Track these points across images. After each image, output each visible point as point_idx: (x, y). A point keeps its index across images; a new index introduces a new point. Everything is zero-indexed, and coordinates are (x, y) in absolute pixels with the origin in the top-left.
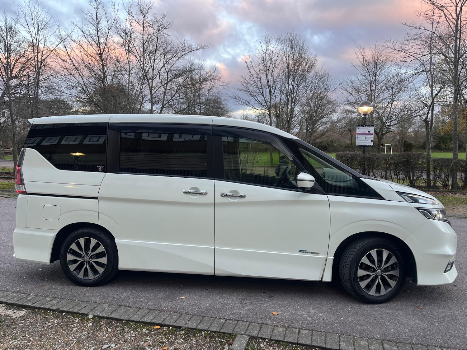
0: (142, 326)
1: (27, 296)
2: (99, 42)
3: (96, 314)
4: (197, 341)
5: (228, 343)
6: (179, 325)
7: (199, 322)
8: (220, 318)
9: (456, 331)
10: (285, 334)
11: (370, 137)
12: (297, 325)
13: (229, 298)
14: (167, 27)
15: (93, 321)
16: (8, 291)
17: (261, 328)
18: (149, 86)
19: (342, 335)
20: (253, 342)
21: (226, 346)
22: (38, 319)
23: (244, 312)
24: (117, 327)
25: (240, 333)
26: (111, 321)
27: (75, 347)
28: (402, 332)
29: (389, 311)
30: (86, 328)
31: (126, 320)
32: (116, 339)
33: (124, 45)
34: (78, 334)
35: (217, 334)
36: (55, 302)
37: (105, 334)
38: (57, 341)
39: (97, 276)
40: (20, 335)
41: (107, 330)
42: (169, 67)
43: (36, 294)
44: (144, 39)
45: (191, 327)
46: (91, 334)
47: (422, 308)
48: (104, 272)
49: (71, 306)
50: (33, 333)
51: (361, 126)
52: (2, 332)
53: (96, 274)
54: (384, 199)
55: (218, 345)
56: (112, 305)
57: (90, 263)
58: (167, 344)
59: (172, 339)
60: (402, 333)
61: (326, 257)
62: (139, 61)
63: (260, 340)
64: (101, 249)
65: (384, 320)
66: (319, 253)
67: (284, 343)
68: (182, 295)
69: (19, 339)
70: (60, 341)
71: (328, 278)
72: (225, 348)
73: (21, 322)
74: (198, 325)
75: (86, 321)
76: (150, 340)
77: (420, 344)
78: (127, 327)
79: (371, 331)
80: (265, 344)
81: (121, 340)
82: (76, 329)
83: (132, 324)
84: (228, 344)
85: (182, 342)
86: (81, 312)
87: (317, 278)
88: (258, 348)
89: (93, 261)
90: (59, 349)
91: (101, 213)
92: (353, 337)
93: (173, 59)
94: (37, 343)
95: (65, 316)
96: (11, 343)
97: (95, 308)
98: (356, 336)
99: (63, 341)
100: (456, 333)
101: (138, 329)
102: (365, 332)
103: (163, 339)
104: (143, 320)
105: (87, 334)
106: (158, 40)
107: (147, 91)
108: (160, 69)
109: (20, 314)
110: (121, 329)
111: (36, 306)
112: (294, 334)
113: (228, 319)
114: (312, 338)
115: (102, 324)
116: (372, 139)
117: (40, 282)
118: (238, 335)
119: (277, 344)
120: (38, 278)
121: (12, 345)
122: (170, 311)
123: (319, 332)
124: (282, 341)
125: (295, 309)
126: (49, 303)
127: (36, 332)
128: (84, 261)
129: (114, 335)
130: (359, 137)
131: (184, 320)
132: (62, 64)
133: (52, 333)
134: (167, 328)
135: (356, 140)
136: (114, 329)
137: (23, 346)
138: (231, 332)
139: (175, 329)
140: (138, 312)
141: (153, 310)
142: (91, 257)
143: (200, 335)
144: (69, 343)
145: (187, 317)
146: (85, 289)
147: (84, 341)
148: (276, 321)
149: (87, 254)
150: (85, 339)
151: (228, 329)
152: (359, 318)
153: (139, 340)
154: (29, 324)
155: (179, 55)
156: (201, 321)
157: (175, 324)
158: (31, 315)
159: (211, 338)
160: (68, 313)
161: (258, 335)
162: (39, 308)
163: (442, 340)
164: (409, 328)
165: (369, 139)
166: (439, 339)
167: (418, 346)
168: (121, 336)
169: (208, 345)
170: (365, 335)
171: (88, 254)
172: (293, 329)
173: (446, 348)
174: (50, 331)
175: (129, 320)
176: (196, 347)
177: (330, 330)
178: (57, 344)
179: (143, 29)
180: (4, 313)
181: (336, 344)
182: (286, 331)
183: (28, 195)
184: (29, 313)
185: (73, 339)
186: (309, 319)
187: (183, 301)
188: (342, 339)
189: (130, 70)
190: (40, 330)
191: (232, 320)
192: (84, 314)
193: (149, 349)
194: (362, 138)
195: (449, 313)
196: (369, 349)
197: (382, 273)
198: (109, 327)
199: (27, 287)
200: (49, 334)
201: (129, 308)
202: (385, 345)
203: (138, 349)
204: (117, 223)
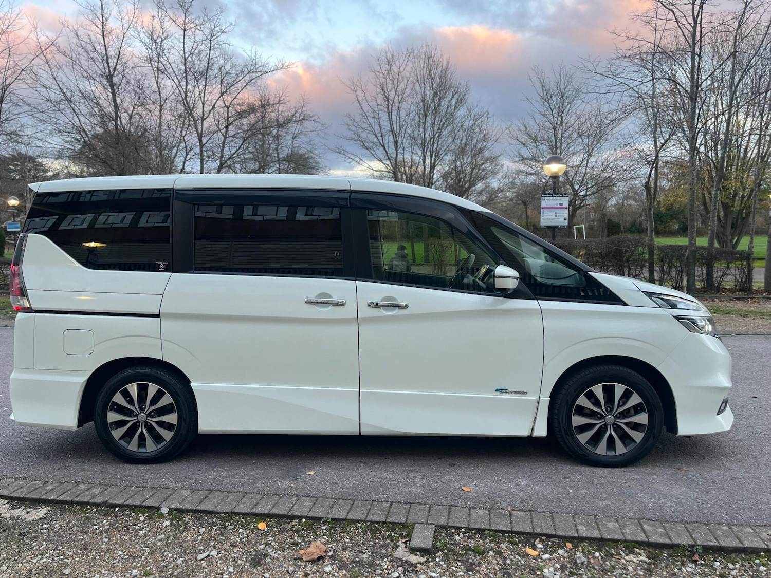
0: (255, 520)
1: (44, 484)
2: (106, 55)
3: (173, 507)
4: (351, 538)
6: (317, 516)
7: (348, 508)
8: (381, 501)
9: (744, 500)
10: (490, 519)
11: (563, 213)
12: (504, 505)
13: (387, 470)
14: (226, 30)
15: (170, 517)
17: (449, 512)
18: (197, 130)
19: (577, 516)
20: (443, 534)
21: (400, 542)
22: (73, 520)
23: (416, 490)
24: (213, 524)
25: (420, 522)
26: (201, 516)
27: (150, 560)
28: (666, 506)
29: (638, 477)
30: (161, 529)
31: (227, 513)
32: (216, 543)
33: (150, 60)
34: (150, 540)
35: (383, 525)
36: (96, 491)
37: (195, 536)
38: (116, 554)
39: (162, 445)
40: (47, 548)
41: (199, 531)
42: (230, 99)
43: (60, 479)
44: (186, 50)
45: (337, 516)
46: (172, 537)
47: (685, 469)
48: (173, 438)
49: (126, 496)
50: (70, 544)
51: (548, 195)
52: (14, 544)
53: (158, 443)
54: (625, 304)
55: (386, 542)
56: (196, 490)
57: (149, 424)
58: (303, 545)
59: (311, 537)
60: (665, 508)
61: (538, 398)
62: (177, 87)
63: (453, 530)
64: (167, 400)
65: (633, 490)
66: (527, 393)
67: (491, 533)
68: (310, 470)
69: (47, 555)
70: (120, 553)
71: (541, 431)
72: (399, 546)
73: (43, 526)
74: (348, 513)
75: (158, 518)
76: (274, 541)
77: (697, 522)
78: (231, 523)
79: (619, 506)
80: (462, 535)
81: (225, 545)
82: (144, 531)
83: (237, 518)
85: (328, 541)
86: (147, 504)
87: (525, 433)
88: (452, 542)
89: (153, 421)
90: (122, 565)
91: (166, 340)
92: (594, 518)
93: (236, 85)
94: (81, 560)
95: (120, 512)
96: (35, 561)
97: (169, 496)
98: (599, 516)
99: (125, 553)
100: (745, 504)
101: (249, 526)
102: (610, 509)
103: (296, 538)
104: (254, 511)
105: (164, 539)
106: (211, 52)
107: (193, 139)
108: (215, 101)
109: (38, 514)
110: (221, 528)
111: (65, 499)
112: (504, 518)
113: (394, 502)
114: (532, 522)
115: (187, 520)
116: (567, 216)
117: (60, 460)
118: (416, 525)
119: (479, 534)
120: (54, 455)
121: (37, 565)
122: (297, 495)
123: (540, 512)
124: (487, 530)
125: (494, 481)
126: (87, 493)
127: (74, 540)
128: (138, 422)
129: (211, 537)
130: (546, 213)
131: (323, 506)
133: (103, 542)
134: (297, 521)
135: (541, 218)
136: (210, 528)
137: (58, 566)
138: (403, 520)
139: (311, 522)
140: (244, 500)
141: (268, 494)
142: (149, 415)
143: (354, 529)
144: (138, 555)
145: (328, 503)
146: (143, 468)
147: (164, 550)
148: (470, 500)
149: (142, 410)
150: (163, 546)
151: (399, 517)
152: (596, 490)
154: (59, 529)
155: (247, 78)
156: (352, 506)
157: (311, 514)
158: (58, 515)
160: (123, 507)
161: (447, 523)
162: (71, 503)
163: (727, 515)
164: (674, 500)
165: (561, 216)
166: (723, 513)
167: (694, 524)
168: (224, 538)
169: (371, 543)
170: (611, 513)
171: (144, 409)
172: (501, 511)
173: (736, 525)
174: (100, 538)
175: (232, 513)
176: (352, 548)
177: (556, 509)
178: (116, 558)
179: (184, 33)
180: (10, 514)
181: (572, 529)
182: (489, 515)
183: (34, 314)
184: (54, 512)
185: (142, 547)
186: (521, 494)
187: (312, 479)
188: (578, 521)
189: (162, 103)
190: (81, 537)
191: (400, 502)
192: (153, 508)
193: (276, 555)
194: (550, 214)
195: (727, 476)
196: (623, 533)
197: (615, 421)
198: (200, 526)
199: (41, 470)
200: (100, 543)
201: (226, 493)
202: (645, 527)
203: (257, 556)
204: (194, 356)
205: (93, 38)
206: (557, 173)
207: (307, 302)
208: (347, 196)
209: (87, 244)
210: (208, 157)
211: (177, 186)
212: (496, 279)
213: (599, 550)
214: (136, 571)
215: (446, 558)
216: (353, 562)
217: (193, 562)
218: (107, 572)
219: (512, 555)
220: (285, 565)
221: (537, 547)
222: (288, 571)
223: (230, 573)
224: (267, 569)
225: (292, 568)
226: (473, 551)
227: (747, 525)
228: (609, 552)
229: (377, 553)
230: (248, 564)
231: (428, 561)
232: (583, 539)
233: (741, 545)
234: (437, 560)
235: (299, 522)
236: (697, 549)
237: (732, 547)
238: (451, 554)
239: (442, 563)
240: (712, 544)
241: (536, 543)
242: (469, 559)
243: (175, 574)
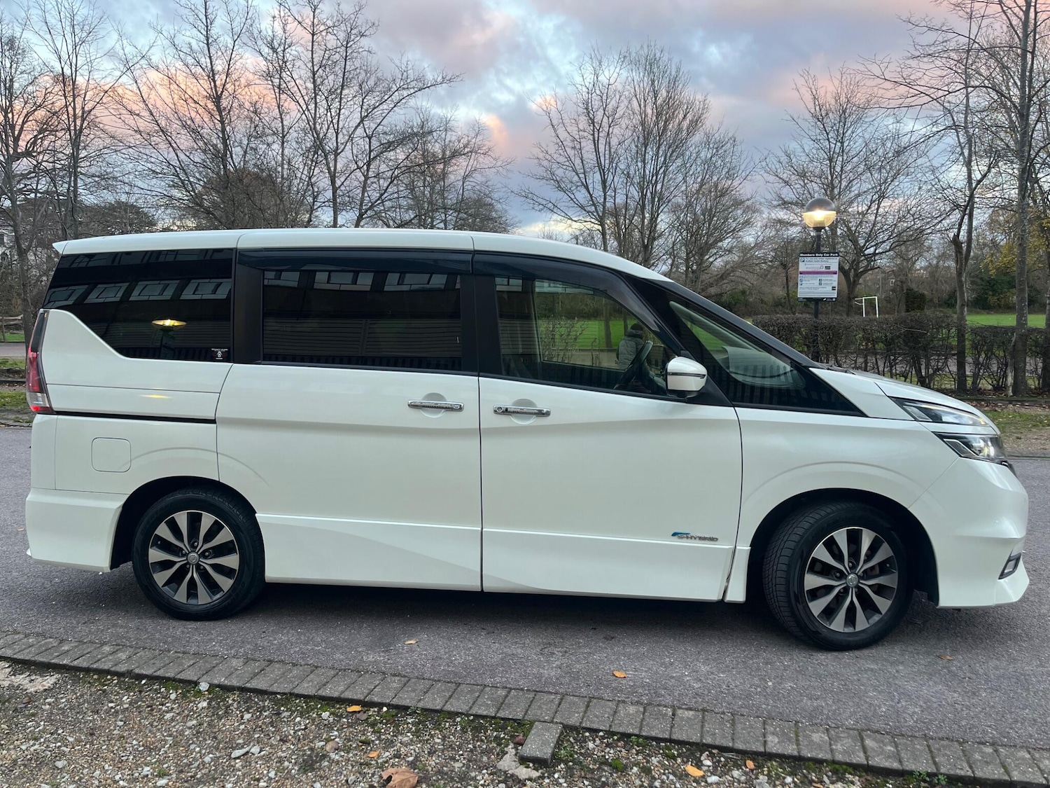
0: (319, 706)
1: (60, 643)
2: (213, 70)
3: (216, 682)
4: (444, 738)
5: (515, 741)
6: (403, 704)
7: (447, 695)
8: (496, 687)
9: (1027, 708)
10: (643, 720)
11: (831, 280)
12: (669, 700)
13: (516, 643)
14: (367, 33)
15: (210, 696)
16: (16, 632)
17: (588, 706)
18: (329, 169)
19: (769, 721)
20: (571, 739)
21: (510, 747)
22: (86, 693)
23: (550, 672)
24: (263, 709)
25: (542, 720)
26: (250, 696)
27: (170, 755)
28: (906, 713)
29: (875, 667)
30: (195, 713)
31: (284, 694)
32: (262, 736)
33: (269, 76)
34: (177, 727)
35: (490, 722)
36: (122, 656)
37: (236, 724)
38: (129, 743)
39: (218, 596)
40: (44, 731)
41: (242, 717)
42: (373, 126)
43: (81, 637)
44: (316, 61)
45: (430, 706)
46: (205, 725)
47: (948, 657)
48: (233, 588)
49: (159, 664)
50: (75, 726)
51: (808, 255)
53: (214, 593)
54: (863, 415)
55: (491, 746)
56: (253, 660)
57: (202, 567)
58: (376, 745)
59: (389, 734)
60: (905, 715)
61: (733, 547)
62: (304, 111)
63: (587, 734)
64: (226, 535)
65: (863, 685)
66: (717, 539)
67: (641, 740)
68: (410, 638)
69: (42, 740)
70: (135, 742)
71: (737, 593)
72: (507, 753)
73: (47, 701)
74: (446, 702)
75: (194, 696)
76: (339, 737)
77: (947, 738)
78: (288, 709)
79: (835, 710)
80: (598, 742)
81: (273, 738)
82: (172, 714)
83: (297, 701)
84: (515, 744)
85: (412, 740)
86: (182, 676)
87: (713, 595)
88: (583, 751)
89: (207, 563)
90: (133, 759)
91: (222, 454)
92: (795, 724)
93: (381, 107)
94: (83, 749)
95: (146, 687)
96: (24, 747)
97: (214, 667)
98: (802, 723)
99: (141, 743)
100: (1027, 714)
101: (311, 714)
102: (822, 713)
103: (369, 734)
104: (322, 693)
105: (196, 727)
106: (348, 63)
107: (323, 182)
108: (353, 129)
109: (44, 683)
110: (273, 714)
111: (80, 665)
112: (663, 718)
113: (514, 689)
114: (702, 727)
116: (835, 284)
117: (89, 612)
118: (536, 723)
119: (624, 741)
120: (84, 604)
121: (26, 752)
122: (384, 673)
123: (718, 713)
124: (636, 735)
125: (663, 664)
126: (111, 658)
127: (80, 722)
128: (188, 563)
129: (257, 727)
130: (806, 280)
131: (414, 691)
132: (130, 120)
133: (116, 726)
134: (376, 709)
135: (799, 286)
136: (258, 714)
137: (51, 755)
138: (520, 716)
139: (394, 712)
140: (312, 676)
141: (345, 670)
142: (203, 555)
143: (451, 725)
144: (156, 747)
145: (422, 686)
146: (191, 625)
147: (191, 742)
148: (621, 691)
149: (194, 547)
150: (191, 736)
151: (515, 711)
152: (808, 683)
153: (315, 738)
154: (65, 706)
155: (396, 97)
156: (454, 692)
157: (395, 702)
158: (69, 687)
159: (476, 730)
160: (152, 678)
161: (581, 723)
162: (87, 670)
163: (995, 730)
164: (921, 703)
165: (827, 284)
166: (990, 726)
167: (942, 742)
168: (274, 729)
169: (470, 746)
170: (822, 720)
171: (196, 547)
172: (661, 708)
173: (1005, 746)
174: (113, 720)
175: (291, 694)
176: (443, 751)
177: (743, 709)
178: (128, 749)
179: (313, 38)
180: (9, 682)
181: (758, 741)
182: (644, 714)
183: (56, 416)
184: (65, 682)
185: (164, 736)
186: (696, 686)
187: (411, 650)
188: (771, 729)
189: (285, 133)
190: (90, 718)
191: (522, 689)
192: (190, 682)
193: (337, 757)
194: (811, 282)
195: (1011, 670)
196: (832, 750)
197: (859, 582)
198: (246, 710)
199: (60, 625)
200: (111, 728)
201: (289, 666)
202: (868, 742)
203: (311, 757)
204: (260, 477)
205: (195, 48)
206: (822, 222)
208: (469, 257)
211: (241, 246)
212: (668, 377)
213: (792, 774)
214: (148, 768)
215: (569, 774)
216: (440, 772)
217: (225, 760)
218: (111, 767)
219: (664, 774)
220: (345, 772)
221: (703, 765)
222: (347, 781)
223: (270, 779)
224: (321, 777)
225: (354, 777)
226: (610, 765)
227: (1022, 747)
228: (807, 777)
229: (476, 760)
230: (296, 768)
231: (542, 777)
232: (770, 756)
233: (1007, 778)
234: (556, 776)
235: (378, 712)
236: (938, 780)
237: (993, 780)
238: (575, 767)
239: (561, 781)
240: (962, 773)
241: (702, 758)
242: (601, 777)
243: (198, 776)
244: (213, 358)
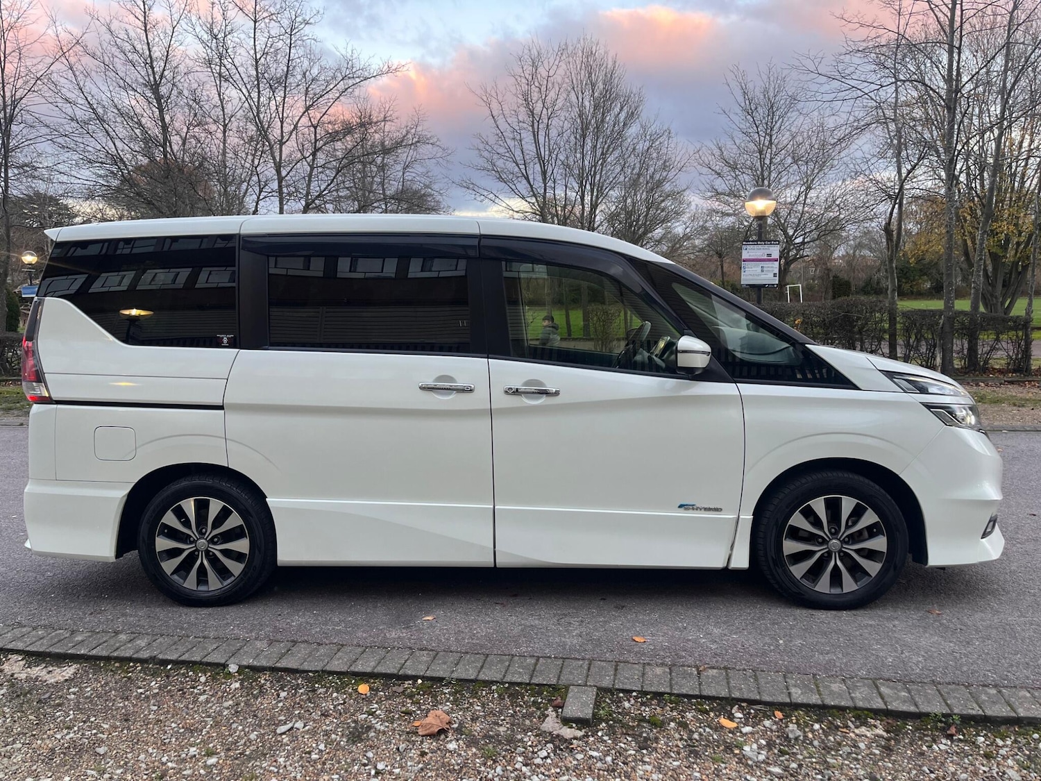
0: (353, 681)
1: (72, 634)
2: (150, 56)
3: (245, 663)
4: (483, 706)
5: (553, 704)
6: (437, 676)
7: (479, 665)
8: (524, 656)
9: (1018, 654)
10: (671, 679)
11: (772, 267)
12: (690, 661)
13: (532, 615)
14: (312, 21)
15: (241, 677)
16: (20, 625)
17: (616, 670)
18: (274, 159)
19: (789, 675)
20: (607, 700)
21: (550, 710)
22: (111, 681)
23: (572, 640)
24: (298, 687)
25: (576, 683)
26: (282, 676)
27: (214, 735)
28: (911, 662)
29: (873, 623)
30: (229, 694)
31: (317, 671)
32: (302, 712)
33: (209, 62)
34: (214, 707)
35: (526, 688)
36: (142, 643)
37: (274, 702)
38: (168, 727)
39: (229, 581)
40: (75, 719)
41: (278, 695)
42: (319, 116)
43: (92, 628)
44: (258, 48)
45: (463, 676)
46: (242, 704)
47: (937, 612)
48: (244, 572)
49: (182, 649)
50: (107, 713)
51: (751, 243)
52: (31, 714)
53: (224, 579)
54: (857, 388)
55: (531, 710)
56: (275, 641)
57: (211, 554)
58: (418, 715)
59: (429, 704)
60: (910, 664)
61: (736, 516)
62: (247, 100)
63: (621, 695)
64: (235, 520)
65: (866, 640)
66: (721, 509)
67: (673, 697)
68: (427, 614)
69: (76, 728)
70: (173, 725)
71: (741, 560)
72: (548, 715)
73: (71, 690)
74: (479, 672)
75: (224, 678)
76: (380, 709)
77: (953, 683)
78: (322, 685)
79: (846, 662)
80: (633, 702)
81: (314, 714)
82: (206, 696)
83: (330, 678)
84: (553, 707)
85: (452, 709)
86: (209, 659)
87: (718, 563)
88: (620, 710)
89: (216, 549)
90: (176, 741)
91: (231, 440)
92: (813, 677)
93: (326, 96)
94: (120, 734)
95: (173, 671)
96: (59, 736)
97: (239, 650)
98: (819, 675)
99: (180, 725)
100: (1020, 659)
101: (346, 689)
102: (835, 666)
103: (409, 705)
104: (352, 669)
105: (233, 707)
106: (292, 51)
107: (268, 171)
108: (298, 118)
109: (64, 674)
110: (309, 691)
111: (100, 654)
112: (690, 677)
113: (542, 657)
114: (728, 683)
115: (263, 682)
116: (777, 271)
117: (93, 603)
118: (571, 687)
119: (657, 699)
120: (85, 596)
121: (62, 741)
122: (410, 648)
123: (740, 670)
124: (668, 694)
125: (677, 629)
126: (130, 646)
127: (112, 709)
128: (197, 550)
129: (295, 703)
130: (749, 268)
131: (445, 663)
133: (150, 711)
134: (411, 682)
135: (742, 273)
136: (293, 691)
137: (89, 743)
138: (554, 681)
139: (429, 683)
140: (340, 654)
141: (371, 647)
142: (212, 541)
143: (488, 693)
144: (197, 728)
145: (452, 658)
146: (204, 612)
147: (232, 721)
148: (644, 654)
149: (202, 534)
150: (230, 716)
151: (547, 676)
152: (816, 640)
153: (356, 711)
154: (92, 694)
155: (341, 86)
156: (484, 663)
157: (429, 674)
158: (91, 676)
159: (514, 696)
160: (177, 663)
161: (613, 685)
162: (108, 659)
163: (995, 673)
164: (923, 653)
165: (769, 271)
166: (989, 671)
167: (950, 686)
168: (313, 705)
169: (510, 711)
170: (836, 672)
171: (205, 534)
172: (686, 668)
173: (1007, 687)
174: (146, 705)
175: (323, 671)
176: (485, 718)
177: (761, 666)
178: (168, 732)
179: (255, 26)
180: (26, 675)
181: (782, 693)
182: (670, 674)
183: (55, 406)
184: (85, 671)
185: (203, 718)
186: (713, 647)
187: (431, 626)
188: (791, 682)
189: (227, 122)
190: (121, 705)
191: (550, 657)
192: (218, 665)
193: (382, 728)
194: (753, 269)
195: (995, 621)
196: (852, 698)
197: (842, 547)
198: (280, 689)
199: (67, 616)
200: (146, 713)
201: (315, 646)
202: (882, 689)
203: (357, 729)
204: (270, 462)
205: (132, 34)
206: (763, 212)
207: (422, 388)
208: (475, 242)
209: (126, 312)
210: (289, 194)
211: (244, 231)
212: (678, 354)
213: (819, 721)
214: (195, 749)
215: (611, 732)
216: (485, 737)
217: (270, 737)
218: (155, 751)
219: (700, 727)
220: (394, 741)
221: (734, 717)
222: (398, 749)
223: (321, 751)
224: (371, 747)
225: (404, 745)
226: (648, 722)
227: (1022, 687)
228: (833, 724)
229: (519, 724)
230: (345, 740)
231: (587, 736)
232: (796, 706)
233: (1014, 715)
234: (600, 734)
235: (413, 684)
236: (953, 719)
237: (1001, 717)
238: (618, 726)
239: (606, 738)
240: (974, 712)
241: (733, 711)
242: (642, 732)
243: (247, 753)
244: (218, 344)
